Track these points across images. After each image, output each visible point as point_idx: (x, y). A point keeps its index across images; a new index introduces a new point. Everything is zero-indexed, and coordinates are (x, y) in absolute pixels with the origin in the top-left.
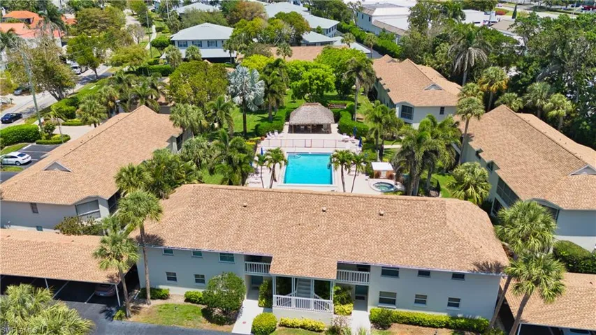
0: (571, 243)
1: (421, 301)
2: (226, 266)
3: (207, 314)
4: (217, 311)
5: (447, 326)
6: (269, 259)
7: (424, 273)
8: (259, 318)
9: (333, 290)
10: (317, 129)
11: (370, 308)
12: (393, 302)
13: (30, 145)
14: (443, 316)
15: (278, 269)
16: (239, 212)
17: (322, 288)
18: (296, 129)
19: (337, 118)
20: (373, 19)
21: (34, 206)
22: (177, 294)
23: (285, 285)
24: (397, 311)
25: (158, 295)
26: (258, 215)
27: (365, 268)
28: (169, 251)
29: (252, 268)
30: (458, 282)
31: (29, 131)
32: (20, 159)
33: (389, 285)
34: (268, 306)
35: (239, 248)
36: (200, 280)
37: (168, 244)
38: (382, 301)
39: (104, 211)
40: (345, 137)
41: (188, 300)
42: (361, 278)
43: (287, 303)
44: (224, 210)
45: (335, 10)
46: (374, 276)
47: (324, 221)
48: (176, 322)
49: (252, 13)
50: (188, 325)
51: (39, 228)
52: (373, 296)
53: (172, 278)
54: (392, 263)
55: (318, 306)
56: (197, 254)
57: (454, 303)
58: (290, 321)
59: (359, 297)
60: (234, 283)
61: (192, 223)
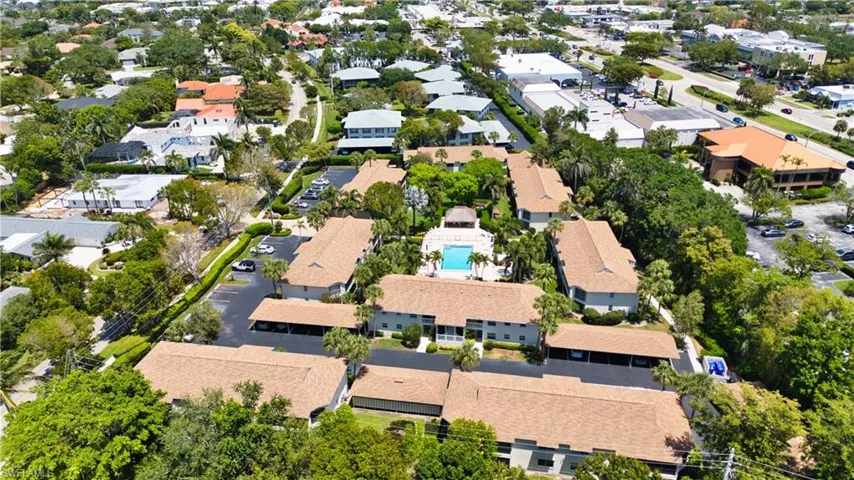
0: (593, 310)
1: (507, 337)
2: (413, 320)
3: (404, 344)
4: (408, 342)
5: (519, 349)
6: (434, 317)
7: (508, 324)
8: (429, 345)
9: (464, 332)
10: (464, 225)
11: (483, 341)
12: (494, 338)
13: (266, 237)
14: (518, 344)
15: (438, 322)
16: (419, 293)
17: (459, 331)
18: (449, 225)
19: (479, 215)
20: (524, 95)
21: (306, 288)
22: (388, 334)
23: (442, 329)
24: (495, 342)
25: (379, 335)
26: (428, 294)
27: (481, 322)
28: (385, 313)
29: (426, 321)
30: (523, 328)
31: (265, 228)
32: (268, 250)
33: (491, 329)
34: (434, 340)
35: (419, 312)
36: (399, 327)
37: (385, 309)
38: (489, 337)
39: (343, 289)
40: (484, 232)
41: (393, 337)
42: (479, 326)
43: (443, 338)
44: (411, 292)
45: (488, 89)
46: (485, 325)
47: (461, 298)
48: (388, 347)
49: (413, 93)
50: (396, 348)
51: (307, 299)
52: (484, 335)
53: (385, 326)
54: (493, 319)
55: (457, 339)
56: (399, 314)
57: (522, 338)
58: (444, 347)
59: (478, 336)
60: (417, 328)
61: (395, 299)
